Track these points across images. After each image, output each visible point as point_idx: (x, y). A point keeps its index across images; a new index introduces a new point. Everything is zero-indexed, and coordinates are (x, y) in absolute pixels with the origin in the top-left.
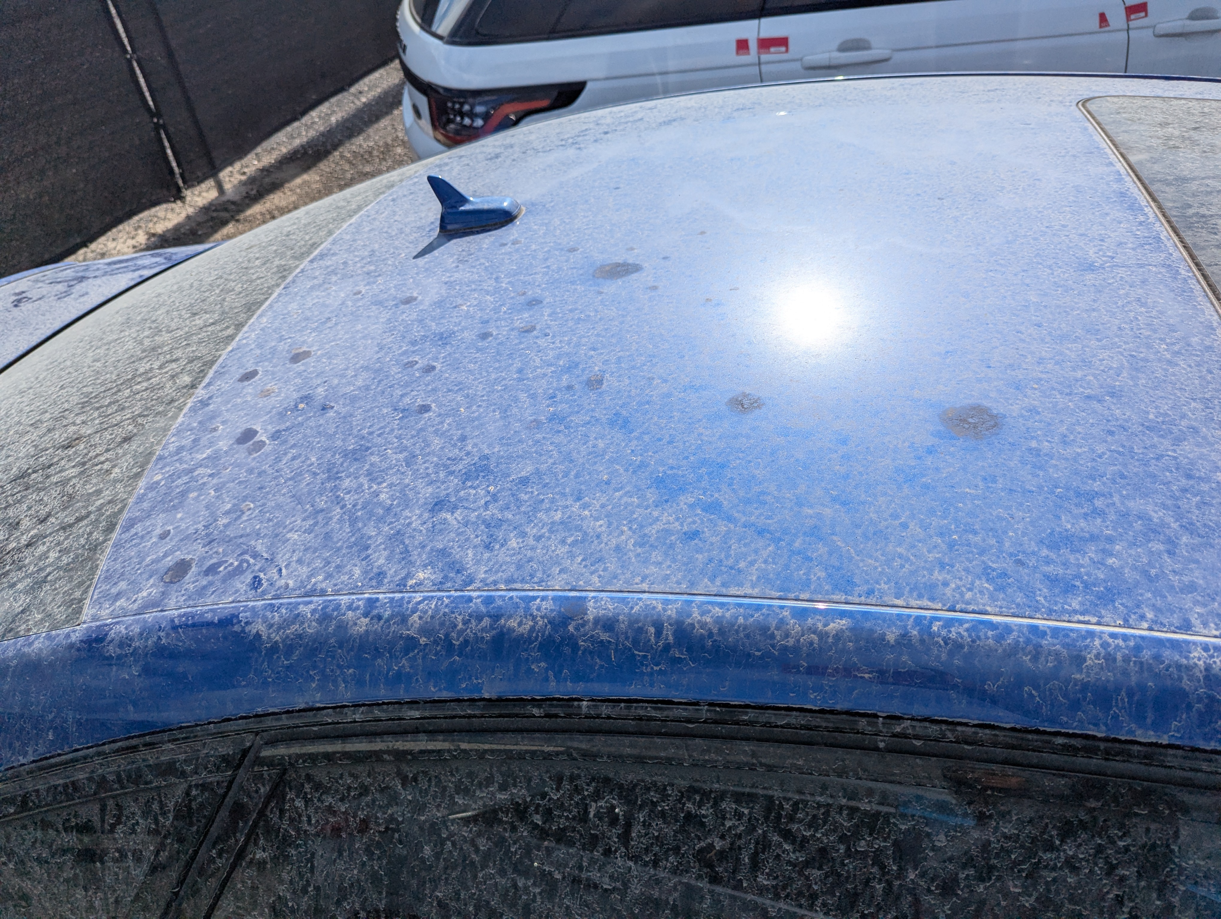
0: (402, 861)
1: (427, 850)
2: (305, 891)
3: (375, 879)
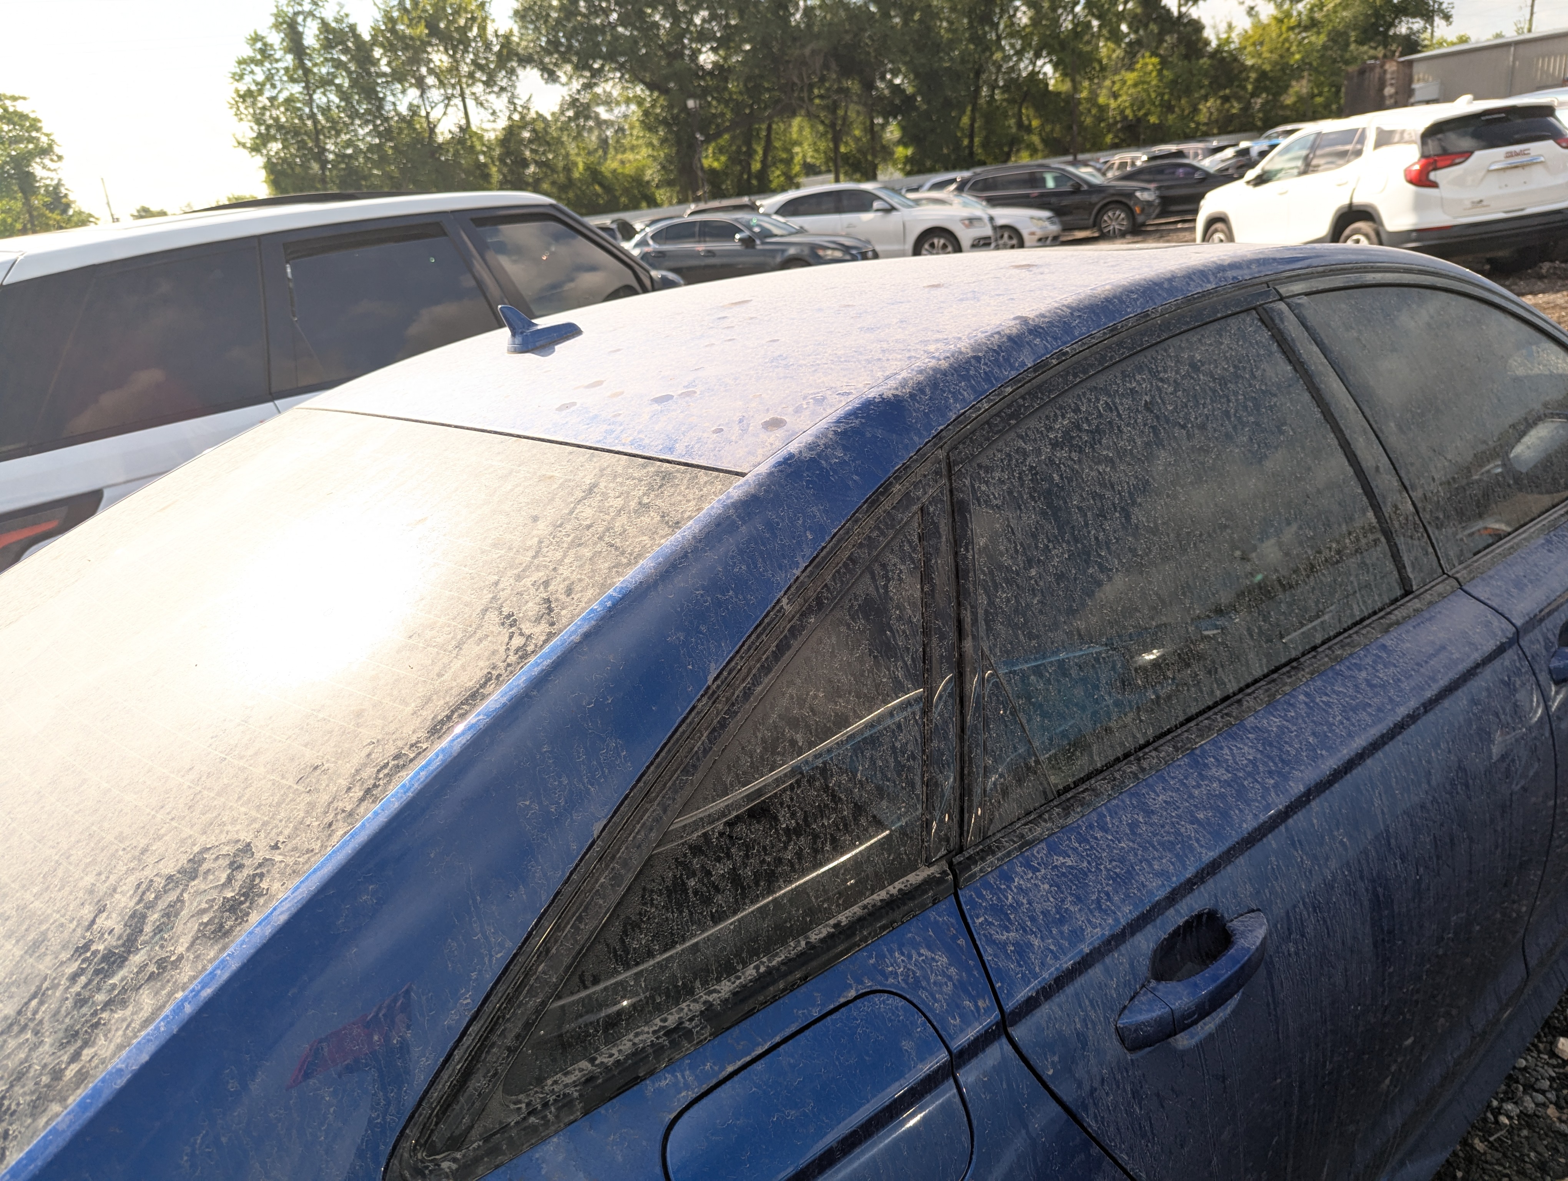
0: (1049, 492)
1: (1056, 477)
2: (1017, 551)
3: (1043, 513)
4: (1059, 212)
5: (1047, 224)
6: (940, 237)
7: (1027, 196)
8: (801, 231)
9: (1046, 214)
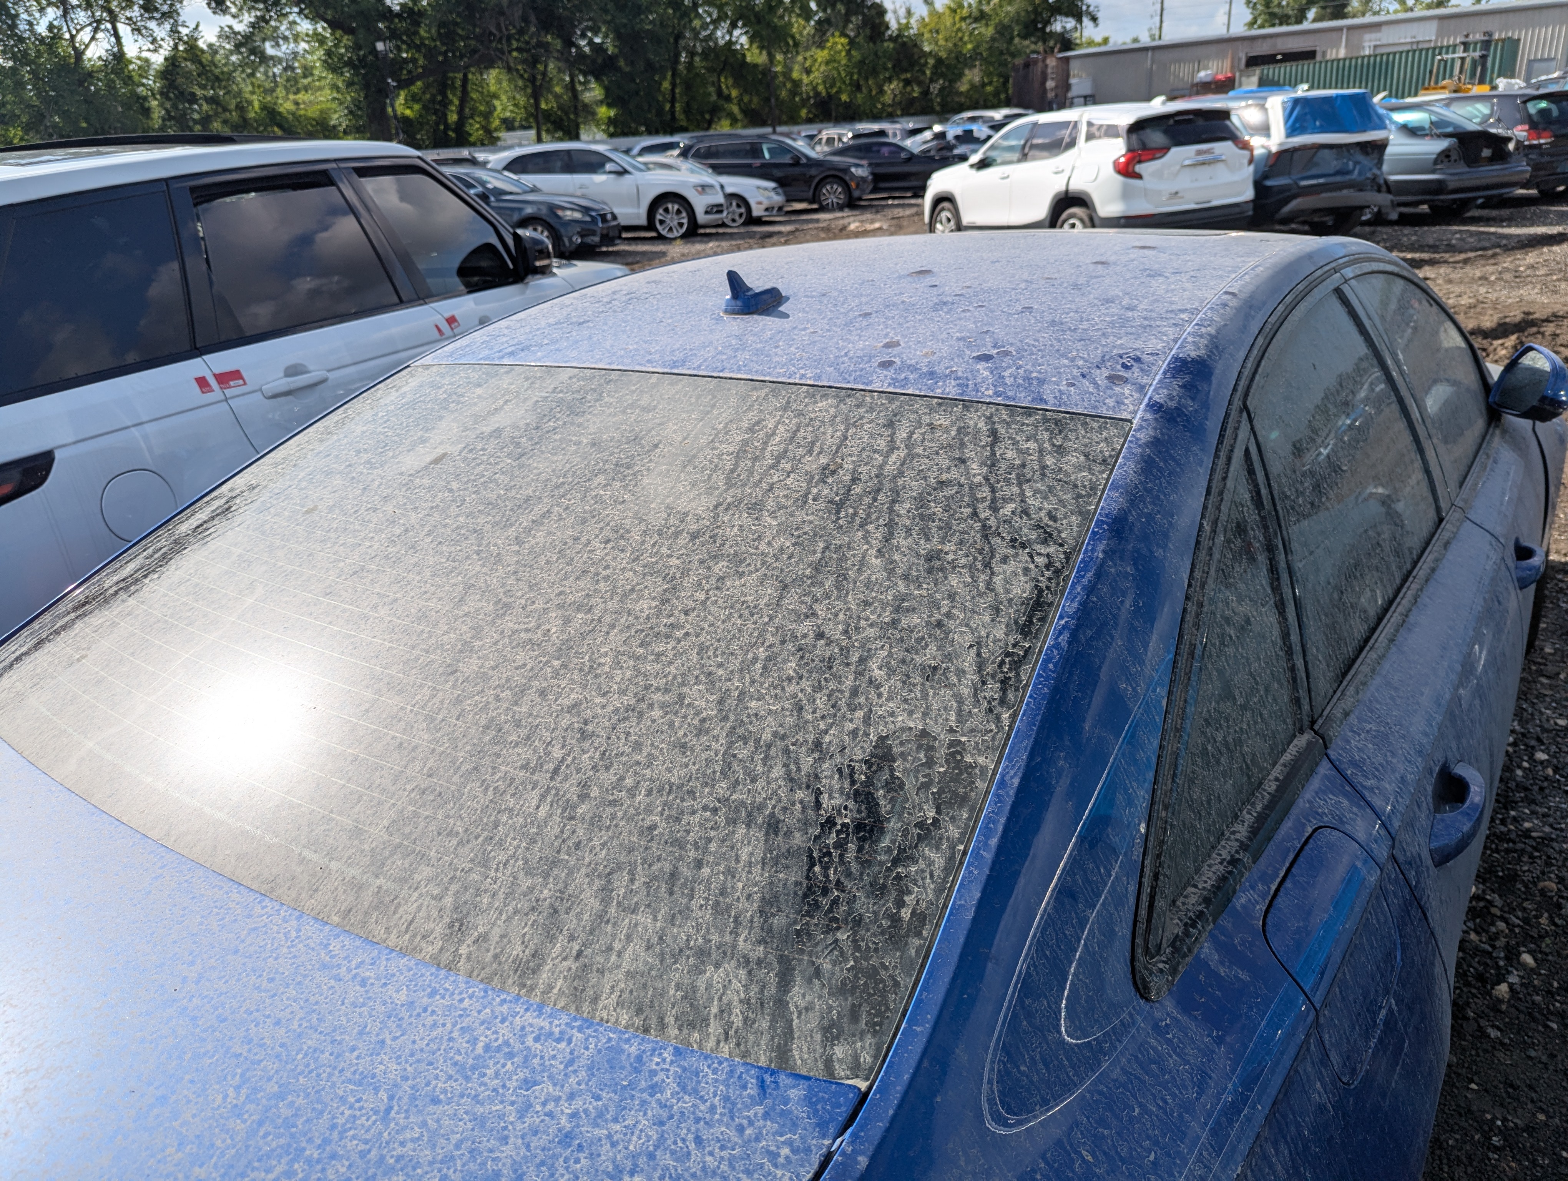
4: (783, 183)
5: (772, 194)
6: (673, 202)
7: (750, 166)
8: (534, 190)
9: (771, 185)
